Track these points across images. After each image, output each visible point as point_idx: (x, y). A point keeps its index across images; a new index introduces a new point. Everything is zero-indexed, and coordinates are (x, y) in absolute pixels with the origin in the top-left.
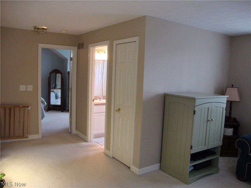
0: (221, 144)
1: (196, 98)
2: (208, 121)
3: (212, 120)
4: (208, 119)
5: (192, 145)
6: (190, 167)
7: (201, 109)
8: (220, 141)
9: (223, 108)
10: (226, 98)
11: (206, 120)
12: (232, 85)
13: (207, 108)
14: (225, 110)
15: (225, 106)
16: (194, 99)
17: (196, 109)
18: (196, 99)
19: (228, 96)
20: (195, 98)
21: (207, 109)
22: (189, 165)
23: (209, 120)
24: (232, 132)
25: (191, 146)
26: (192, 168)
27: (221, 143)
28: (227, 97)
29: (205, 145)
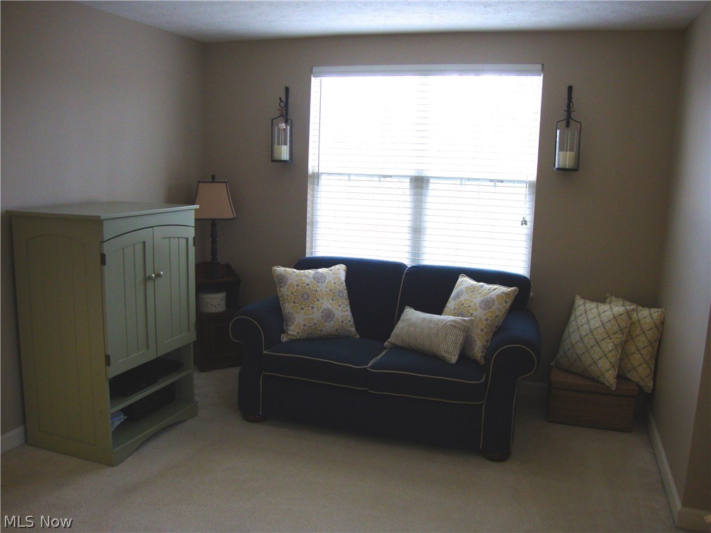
0: (194, 338)
1: (103, 216)
2: (147, 279)
3: (158, 275)
4: (148, 274)
5: (109, 353)
6: (114, 416)
7: (123, 249)
8: (189, 331)
9: (187, 239)
10: (193, 212)
11: (140, 277)
12: (213, 177)
13: (141, 245)
14: (194, 245)
15: (191, 233)
16: (97, 222)
17: (107, 248)
18: (104, 222)
19: (197, 206)
20: (100, 217)
21: (139, 247)
22: (108, 413)
23: (150, 278)
24: (223, 303)
25: (106, 355)
26: (122, 418)
27: (191, 336)
28: (196, 210)
29: (148, 348)
